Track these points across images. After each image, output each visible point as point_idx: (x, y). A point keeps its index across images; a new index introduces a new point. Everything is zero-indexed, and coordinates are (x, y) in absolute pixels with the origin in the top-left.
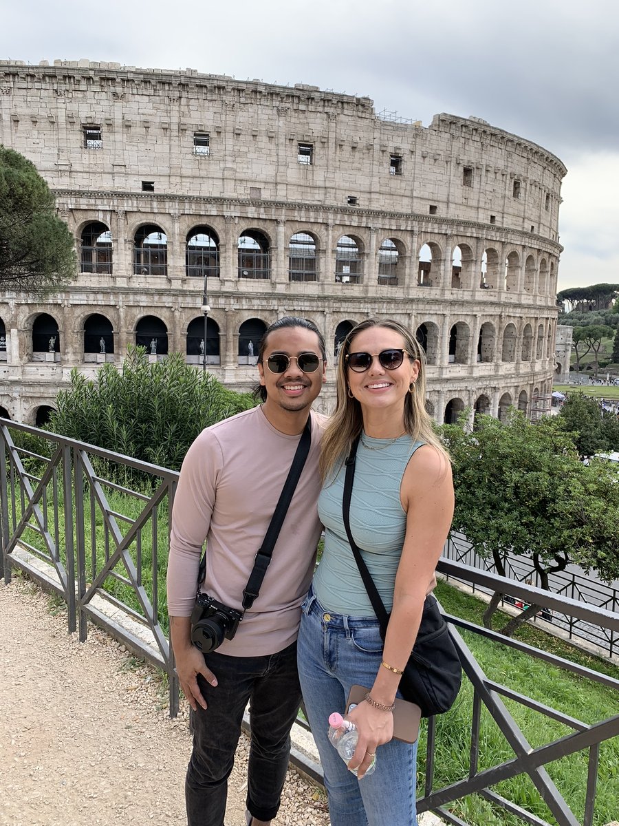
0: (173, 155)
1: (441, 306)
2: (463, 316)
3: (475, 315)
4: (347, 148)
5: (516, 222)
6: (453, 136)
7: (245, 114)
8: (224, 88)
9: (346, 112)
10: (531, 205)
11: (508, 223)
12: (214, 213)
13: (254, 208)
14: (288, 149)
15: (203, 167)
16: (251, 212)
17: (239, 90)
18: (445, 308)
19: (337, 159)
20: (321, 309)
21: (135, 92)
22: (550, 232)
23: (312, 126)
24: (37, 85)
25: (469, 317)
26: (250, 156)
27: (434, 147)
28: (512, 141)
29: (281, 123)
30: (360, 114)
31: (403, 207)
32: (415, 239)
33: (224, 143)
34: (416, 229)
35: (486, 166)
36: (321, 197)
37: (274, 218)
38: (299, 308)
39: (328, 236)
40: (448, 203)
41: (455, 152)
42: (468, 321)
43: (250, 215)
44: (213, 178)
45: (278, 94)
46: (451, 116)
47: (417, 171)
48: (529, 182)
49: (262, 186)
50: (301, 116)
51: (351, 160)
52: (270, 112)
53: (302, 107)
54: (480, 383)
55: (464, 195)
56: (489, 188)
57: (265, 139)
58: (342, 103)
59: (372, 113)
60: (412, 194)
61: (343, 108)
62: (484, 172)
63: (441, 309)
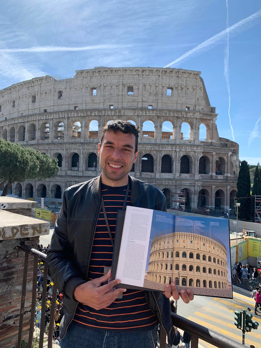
0: (9, 109)
4: (44, 93)
6: (83, 77)
10: (146, 95)
14: (29, 99)
15: (14, 110)
19: (41, 98)
23: (35, 90)
26: (21, 104)
27: (75, 84)
29: (28, 92)
30: (47, 81)
32: (66, 120)
33: (17, 102)
34: (66, 116)
35: (104, 84)
36: (37, 112)
39: (37, 124)
44: (15, 113)
49: (23, 112)
51: (45, 97)
52: (26, 89)
55: (91, 99)
57: (25, 98)
60: (66, 103)
61: (42, 81)
62: (103, 87)
63: (77, 146)
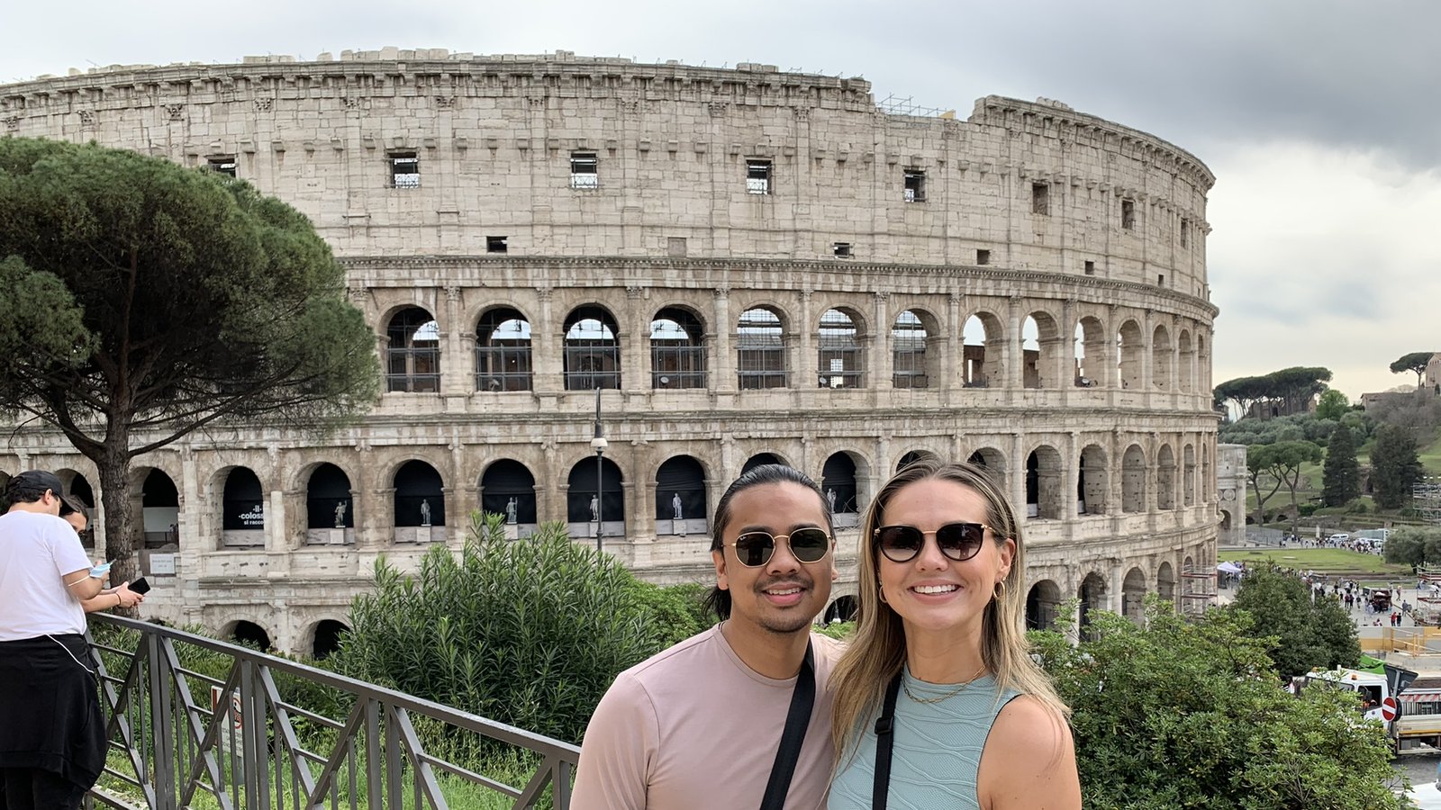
0: (538, 192)
1: (1008, 420)
2: (1048, 437)
3: (1070, 433)
4: (829, 162)
5: (1129, 270)
6: (1010, 132)
7: (655, 117)
8: (618, 77)
9: (825, 104)
10: (1154, 240)
11: (1117, 271)
12: (609, 283)
13: (675, 272)
14: (730, 170)
15: (588, 207)
16: (671, 278)
17: (644, 80)
18: (1014, 423)
19: (813, 181)
20: (795, 434)
21: (472, 93)
22: (1192, 283)
23: (768, 130)
24: (315, 92)
25: (1059, 437)
26: (665, 185)
27: (980, 152)
28: (1114, 134)
29: (716, 129)
30: (849, 106)
31: (930, 255)
32: (955, 308)
33: (621, 166)
34: (955, 291)
35: (1072, 178)
36: (789, 247)
37: (709, 285)
38: (758, 435)
39: (802, 311)
40: (1008, 243)
41: (1016, 159)
42: (1057, 443)
43: (668, 284)
44: (605, 225)
45: (708, 82)
46: (1005, 99)
47: (950, 195)
48: (1148, 202)
49: (687, 234)
50: (750, 114)
51: (837, 183)
52: (696, 111)
53: (750, 100)
54: (1086, 553)
55: (1036, 229)
56: (1079, 215)
57: (691, 156)
58: (819, 89)
59: (869, 103)
60: (945, 232)
61: (819, 98)
62: (1068, 189)
63: (1008, 424)
